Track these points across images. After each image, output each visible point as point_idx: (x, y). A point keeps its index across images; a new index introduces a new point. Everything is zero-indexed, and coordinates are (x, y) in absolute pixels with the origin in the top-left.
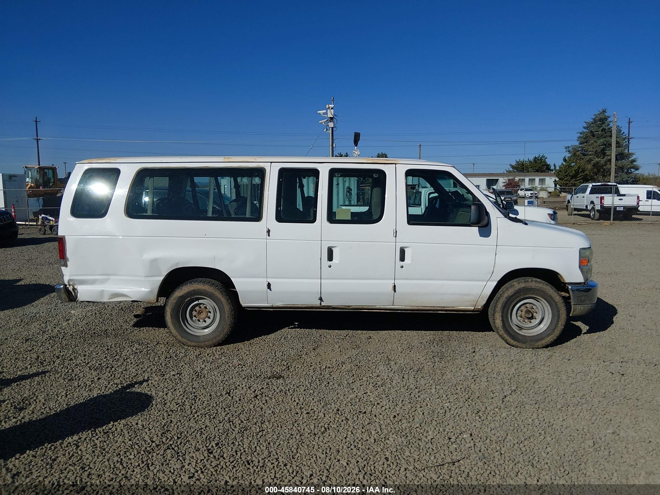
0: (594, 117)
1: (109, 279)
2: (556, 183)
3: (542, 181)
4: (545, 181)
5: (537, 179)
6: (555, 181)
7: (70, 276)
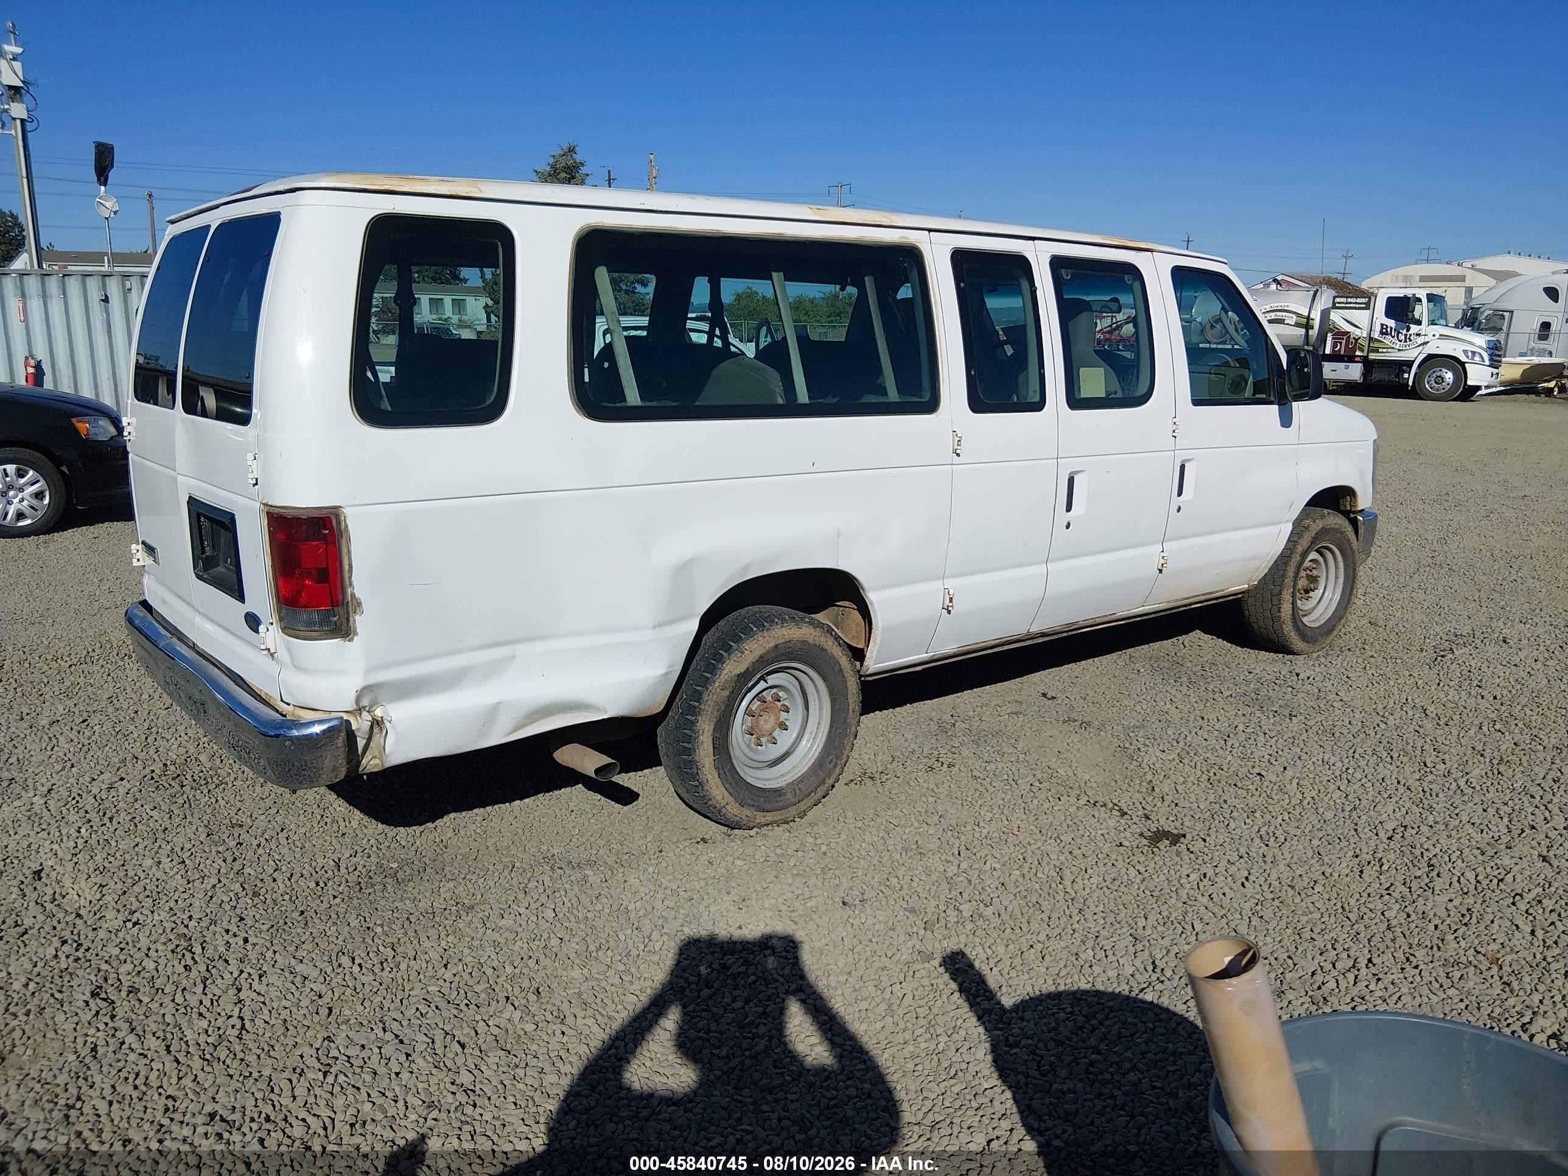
0: (551, 161)
1: (513, 657)
2: (489, 310)
3: (459, 305)
4: (465, 306)
5: (448, 300)
6: (486, 306)
7: (368, 672)
